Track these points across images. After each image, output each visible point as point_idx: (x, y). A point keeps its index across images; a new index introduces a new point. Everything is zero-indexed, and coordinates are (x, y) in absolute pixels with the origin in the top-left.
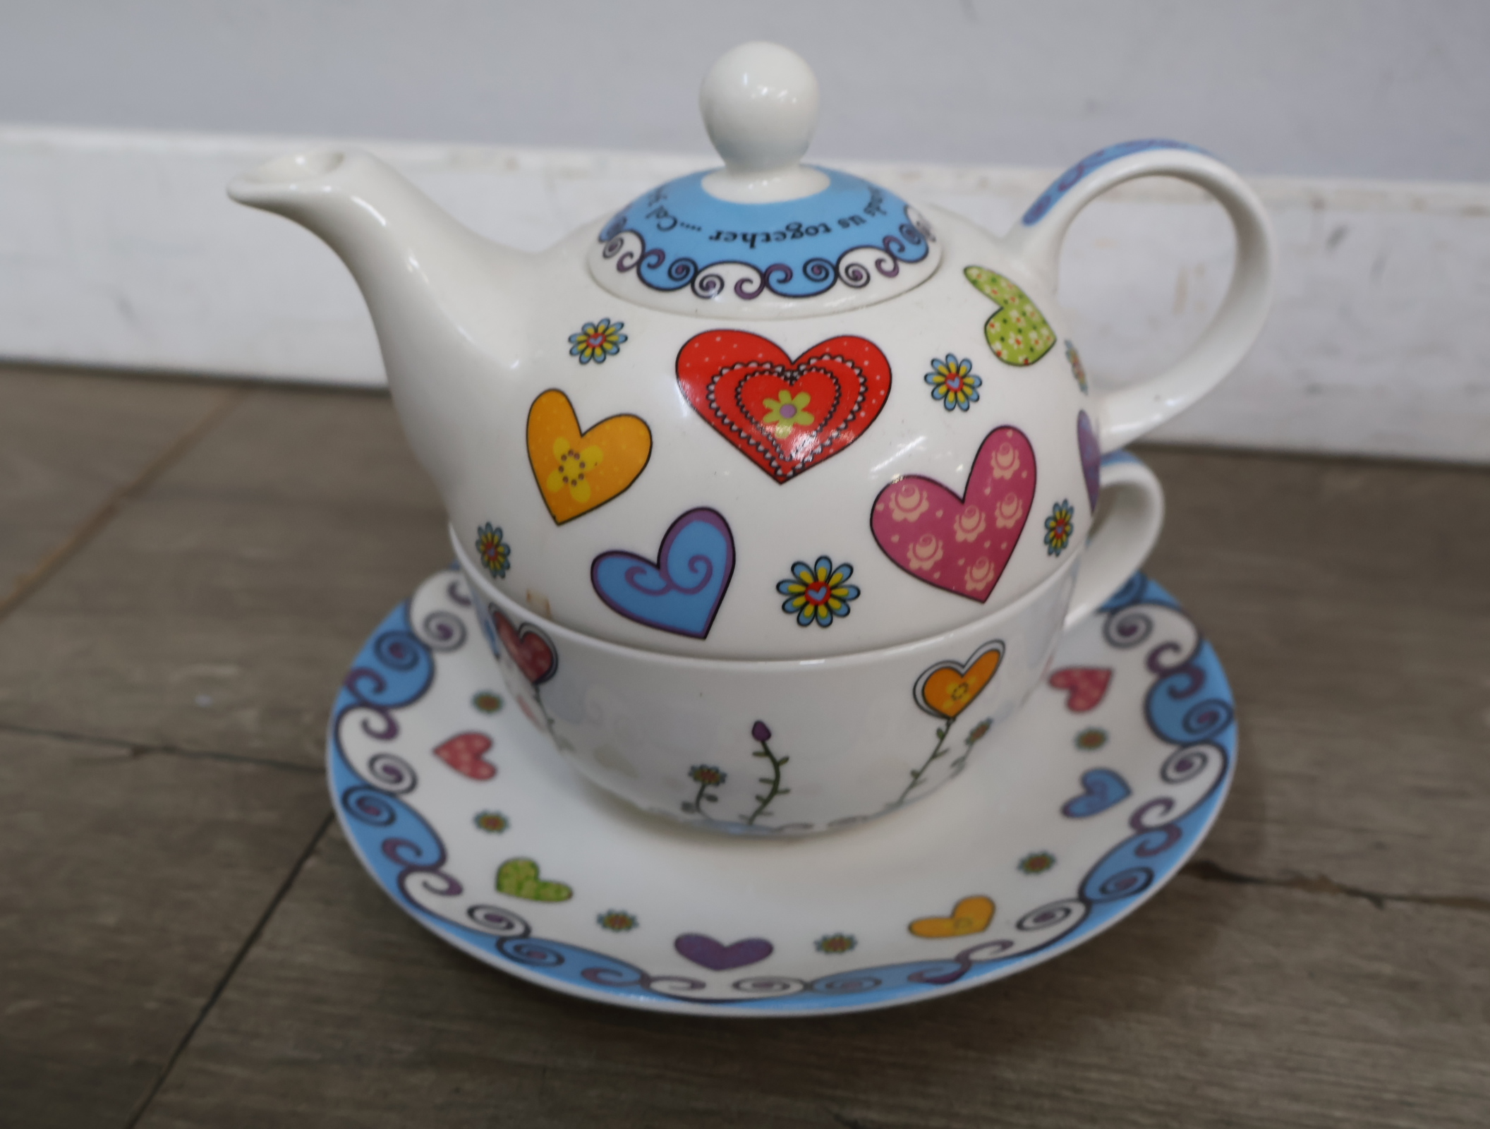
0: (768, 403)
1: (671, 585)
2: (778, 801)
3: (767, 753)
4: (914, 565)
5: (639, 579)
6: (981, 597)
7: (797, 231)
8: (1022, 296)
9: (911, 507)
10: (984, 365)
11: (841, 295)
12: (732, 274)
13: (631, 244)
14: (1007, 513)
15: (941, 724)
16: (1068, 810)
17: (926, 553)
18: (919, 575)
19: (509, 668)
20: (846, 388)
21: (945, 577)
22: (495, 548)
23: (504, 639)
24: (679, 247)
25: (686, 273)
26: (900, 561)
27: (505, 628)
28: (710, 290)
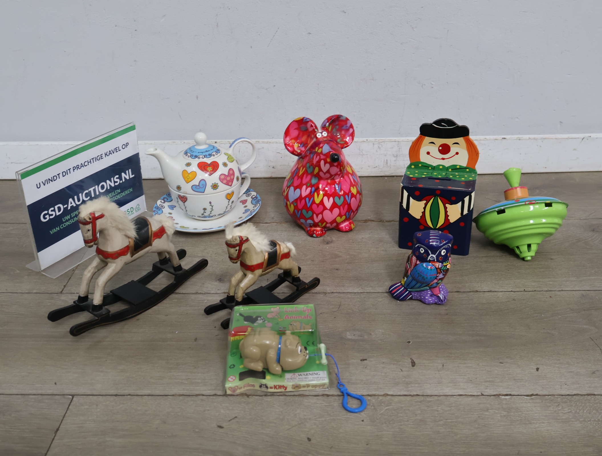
0: (207, 168)
1: (200, 188)
2: (213, 211)
3: (211, 205)
4: (224, 183)
5: (197, 187)
6: (231, 186)
7: (207, 151)
8: (230, 155)
9: (223, 177)
10: (228, 163)
11: (212, 157)
12: (201, 156)
13: (189, 154)
14: (232, 177)
15: (228, 201)
16: (243, 213)
17: (225, 181)
18: (224, 184)
19: (180, 202)
20: (215, 166)
21: (227, 184)
22: (179, 188)
23: (180, 198)
24: (194, 154)
25: (196, 157)
26: (222, 182)
27: (180, 197)
28: (199, 158)
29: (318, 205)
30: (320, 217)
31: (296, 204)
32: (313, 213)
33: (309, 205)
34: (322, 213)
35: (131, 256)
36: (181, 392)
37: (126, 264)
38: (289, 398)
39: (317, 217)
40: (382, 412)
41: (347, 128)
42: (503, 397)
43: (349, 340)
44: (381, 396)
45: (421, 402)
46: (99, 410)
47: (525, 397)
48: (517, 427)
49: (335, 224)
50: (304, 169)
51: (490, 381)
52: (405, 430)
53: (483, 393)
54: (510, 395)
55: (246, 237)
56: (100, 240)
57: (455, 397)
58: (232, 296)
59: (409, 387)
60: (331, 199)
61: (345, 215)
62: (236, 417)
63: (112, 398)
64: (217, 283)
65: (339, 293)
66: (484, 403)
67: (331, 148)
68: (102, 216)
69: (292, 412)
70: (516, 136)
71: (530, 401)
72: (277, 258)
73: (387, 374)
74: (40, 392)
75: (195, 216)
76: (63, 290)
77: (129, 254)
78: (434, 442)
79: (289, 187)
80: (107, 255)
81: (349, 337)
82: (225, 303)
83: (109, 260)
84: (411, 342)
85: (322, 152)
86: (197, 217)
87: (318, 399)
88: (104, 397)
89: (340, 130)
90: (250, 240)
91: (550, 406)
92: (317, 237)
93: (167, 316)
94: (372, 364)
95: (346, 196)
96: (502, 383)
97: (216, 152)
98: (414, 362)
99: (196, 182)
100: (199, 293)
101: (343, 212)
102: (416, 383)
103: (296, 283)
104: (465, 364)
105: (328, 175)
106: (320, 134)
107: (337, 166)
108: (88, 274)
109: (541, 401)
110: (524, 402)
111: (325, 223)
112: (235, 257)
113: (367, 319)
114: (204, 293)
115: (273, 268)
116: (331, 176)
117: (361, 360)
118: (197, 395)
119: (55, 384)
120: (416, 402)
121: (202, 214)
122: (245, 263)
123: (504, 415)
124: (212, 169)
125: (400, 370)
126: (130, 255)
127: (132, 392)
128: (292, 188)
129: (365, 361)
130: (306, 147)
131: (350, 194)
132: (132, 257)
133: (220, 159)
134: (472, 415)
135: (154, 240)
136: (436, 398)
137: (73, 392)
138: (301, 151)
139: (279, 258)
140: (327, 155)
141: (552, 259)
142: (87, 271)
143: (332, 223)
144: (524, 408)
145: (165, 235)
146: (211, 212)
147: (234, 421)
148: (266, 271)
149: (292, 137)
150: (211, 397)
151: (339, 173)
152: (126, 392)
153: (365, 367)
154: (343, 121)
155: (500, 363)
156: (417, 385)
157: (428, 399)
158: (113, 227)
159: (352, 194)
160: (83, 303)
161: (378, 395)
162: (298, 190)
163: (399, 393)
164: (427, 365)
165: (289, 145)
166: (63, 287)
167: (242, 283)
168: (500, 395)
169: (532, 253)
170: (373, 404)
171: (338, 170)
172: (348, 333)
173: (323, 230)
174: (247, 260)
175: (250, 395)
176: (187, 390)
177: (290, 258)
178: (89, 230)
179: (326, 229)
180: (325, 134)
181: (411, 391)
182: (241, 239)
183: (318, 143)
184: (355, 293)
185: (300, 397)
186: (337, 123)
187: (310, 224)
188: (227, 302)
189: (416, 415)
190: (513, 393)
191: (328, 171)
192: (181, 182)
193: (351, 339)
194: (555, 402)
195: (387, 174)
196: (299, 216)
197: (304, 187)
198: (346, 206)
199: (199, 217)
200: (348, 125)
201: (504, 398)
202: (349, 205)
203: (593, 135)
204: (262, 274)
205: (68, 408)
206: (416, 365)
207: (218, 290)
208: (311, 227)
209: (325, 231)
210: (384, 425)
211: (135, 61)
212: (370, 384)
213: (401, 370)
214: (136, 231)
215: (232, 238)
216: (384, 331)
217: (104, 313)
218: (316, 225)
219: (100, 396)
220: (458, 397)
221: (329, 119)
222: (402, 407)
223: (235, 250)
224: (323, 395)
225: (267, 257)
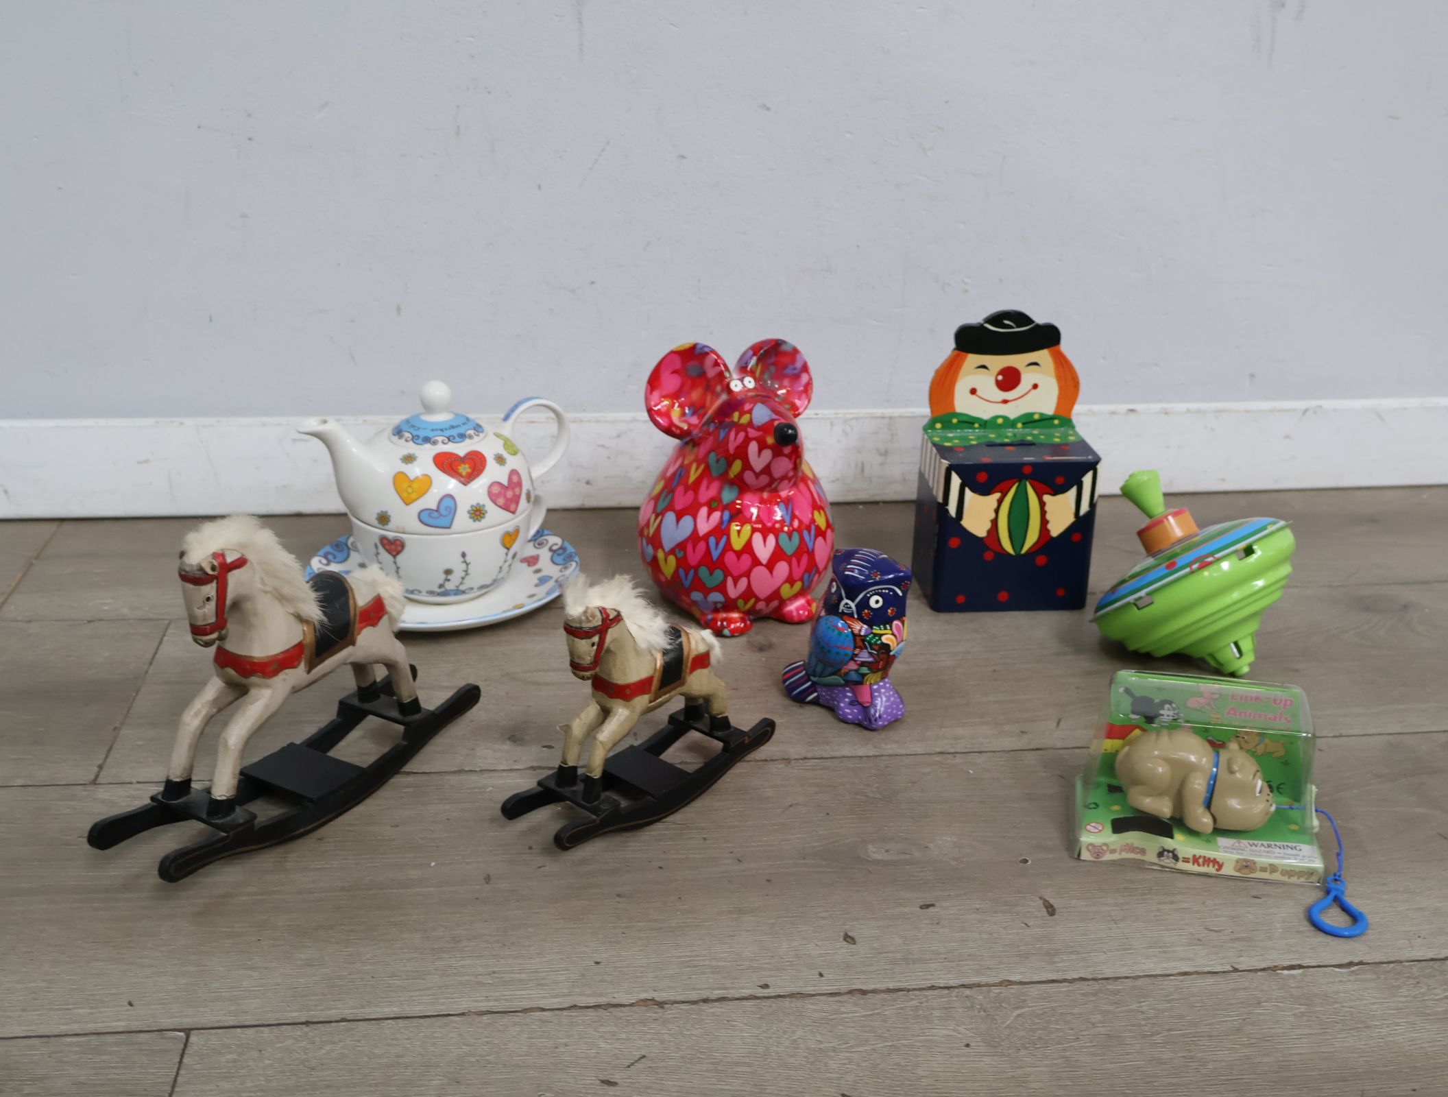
0: (459, 467)
1: (441, 515)
2: (468, 577)
3: (465, 562)
4: (499, 504)
5: (432, 515)
6: (514, 513)
7: (453, 427)
8: (508, 439)
9: (496, 490)
10: (506, 455)
11: (468, 441)
12: (440, 439)
13: (407, 435)
14: (517, 490)
15: (506, 550)
16: (536, 586)
17: (501, 501)
18: (500, 507)
19: (385, 556)
20: (476, 463)
21: (506, 508)
22: (383, 519)
23: (383, 545)
24: (422, 434)
25: (427, 440)
26: (495, 502)
27: (385, 542)
28: (435, 443)
29: (739, 554)
30: (743, 583)
31: (682, 553)
32: (727, 573)
33: (715, 554)
34: (747, 574)
35: (307, 669)
36: (484, 1006)
37: (295, 690)
38: (769, 1002)
39: (736, 582)
40: (1008, 1023)
41: (796, 372)
42: (1285, 972)
43: (877, 862)
44: (994, 985)
45: (1095, 994)
46: (267, 1062)
47: (1337, 970)
48: (1339, 1036)
49: (775, 603)
50: (702, 467)
51: (1242, 939)
52: (1077, 1061)
53: (1237, 967)
54: (1300, 967)
55: (616, 610)
56: (231, 627)
57: (1173, 978)
58: (573, 767)
59: (1055, 962)
60: (771, 539)
61: (802, 579)
62: (644, 1057)
63: (299, 1031)
64: (507, 746)
65: (822, 758)
66: (1245, 988)
67: (775, 411)
68: (240, 563)
69: (786, 1036)
70: (1157, 406)
71: (1352, 978)
72: (684, 667)
73: (995, 935)
74: (91, 1027)
75: (420, 592)
76: (97, 777)
77: (302, 665)
78: (1156, 1084)
79: (660, 514)
80: (248, 667)
81: (878, 857)
82: (552, 785)
83: (254, 679)
84: (1030, 862)
85: (750, 424)
86: (424, 593)
87: (840, 1002)
88: (275, 1029)
89: (779, 376)
90: (625, 619)
91: (1399, 987)
92: (732, 636)
93: (397, 826)
94: (950, 914)
95: (805, 533)
96: (1271, 940)
97: (475, 429)
98: (1052, 906)
99: (430, 501)
100: (467, 771)
101: (797, 573)
102: (1072, 953)
103: (720, 734)
104: (1172, 903)
105: (764, 479)
106: (739, 383)
107: (789, 456)
108: (193, 719)
109: (1375, 977)
110: (1337, 980)
111: (752, 601)
112: (589, 662)
113: (908, 814)
114: (481, 771)
115: (673, 693)
116: (773, 480)
117: (921, 907)
118: (525, 1011)
119: (130, 1004)
120: (1084, 995)
121: (441, 586)
122: (610, 680)
123: (1301, 1012)
124: (469, 470)
125: (1024, 925)
126: (305, 667)
127: (348, 1013)
128: (670, 516)
129: (931, 909)
130: (701, 417)
131: (813, 528)
132: (309, 672)
133: (488, 446)
134: (1226, 1016)
135: (362, 628)
136: (1129, 983)
137: (186, 1022)
138: (690, 425)
139: (687, 666)
140: (765, 428)
141: (1297, 671)
142: (192, 713)
143: (768, 600)
144: (1342, 995)
145: (385, 618)
146: (463, 578)
147: (639, 1066)
148: (657, 699)
149: (664, 393)
150: (565, 1013)
151: (791, 474)
152: (334, 1014)
153: (936, 922)
154: (785, 354)
155: (1254, 897)
156: (1073, 957)
157: (1111, 986)
158: (266, 592)
159: (818, 528)
160: (179, 799)
161: (988, 985)
162: (687, 521)
163: (1036, 978)
164: (1083, 910)
165: (659, 412)
166: (96, 769)
167: (603, 732)
168: (1275, 969)
169: (1249, 657)
170: (981, 1005)
171: (791, 466)
172: (871, 848)
173: (747, 618)
174: (614, 670)
175: (665, 1003)
176: (496, 1000)
177: (709, 668)
178: (208, 599)
179: (755, 617)
180: (750, 383)
181: (1065, 971)
182: (604, 616)
183: (734, 404)
184: (861, 757)
185: (793, 999)
186: (773, 360)
187: (715, 603)
188: (559, 784)
189: (1093, 1024)
190: (1305, 962)
191: (767, 470)
192: (391, 503)
193: (882, 861)
194: (1409, 977)
195: (863, 496)
196: (687, 583)
197: (704, 511)
198: (805, 559)
199: (431, 593)
200: (799, 365)
201: (1288, 975)
202: (811, 554)
203: (1327, 404)
204: (649, 708)
205: (180, 1062)
206: (1057, 911)
207: (515, 761)
208: (716, 611)
209: (750, 620)
210: (1023, 1052)
211: (244, 216)
212: (960, 961)
213: (1026, 924)
214: (321, 606)
215: (585, 612)
216: (956, 840)
217: (241, 821)
218: (730, 605)
219: (262, 1029)
220: (1181, 978)
221: (756, 349)
222: (1053, 1009)
223: (590, 645)
224: (851, 992)
225: (660, 665)
